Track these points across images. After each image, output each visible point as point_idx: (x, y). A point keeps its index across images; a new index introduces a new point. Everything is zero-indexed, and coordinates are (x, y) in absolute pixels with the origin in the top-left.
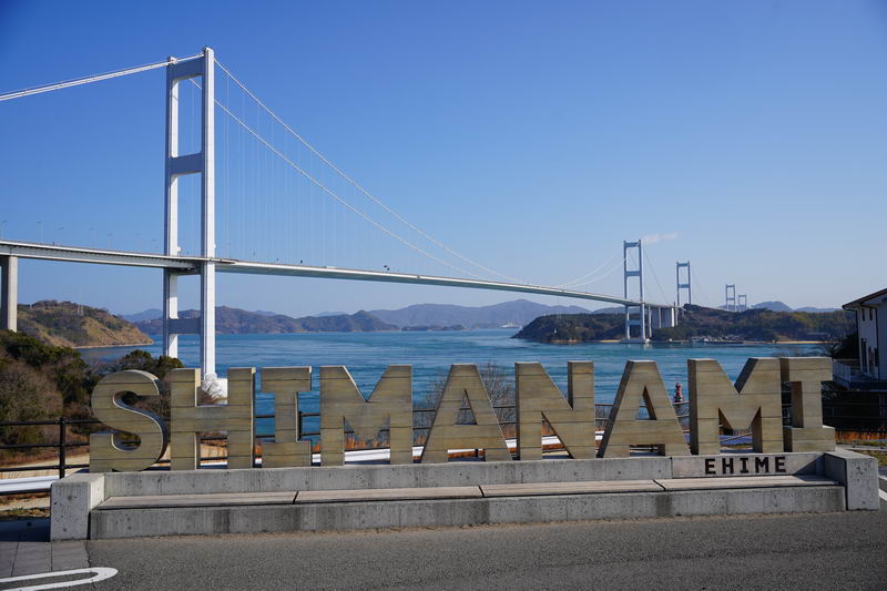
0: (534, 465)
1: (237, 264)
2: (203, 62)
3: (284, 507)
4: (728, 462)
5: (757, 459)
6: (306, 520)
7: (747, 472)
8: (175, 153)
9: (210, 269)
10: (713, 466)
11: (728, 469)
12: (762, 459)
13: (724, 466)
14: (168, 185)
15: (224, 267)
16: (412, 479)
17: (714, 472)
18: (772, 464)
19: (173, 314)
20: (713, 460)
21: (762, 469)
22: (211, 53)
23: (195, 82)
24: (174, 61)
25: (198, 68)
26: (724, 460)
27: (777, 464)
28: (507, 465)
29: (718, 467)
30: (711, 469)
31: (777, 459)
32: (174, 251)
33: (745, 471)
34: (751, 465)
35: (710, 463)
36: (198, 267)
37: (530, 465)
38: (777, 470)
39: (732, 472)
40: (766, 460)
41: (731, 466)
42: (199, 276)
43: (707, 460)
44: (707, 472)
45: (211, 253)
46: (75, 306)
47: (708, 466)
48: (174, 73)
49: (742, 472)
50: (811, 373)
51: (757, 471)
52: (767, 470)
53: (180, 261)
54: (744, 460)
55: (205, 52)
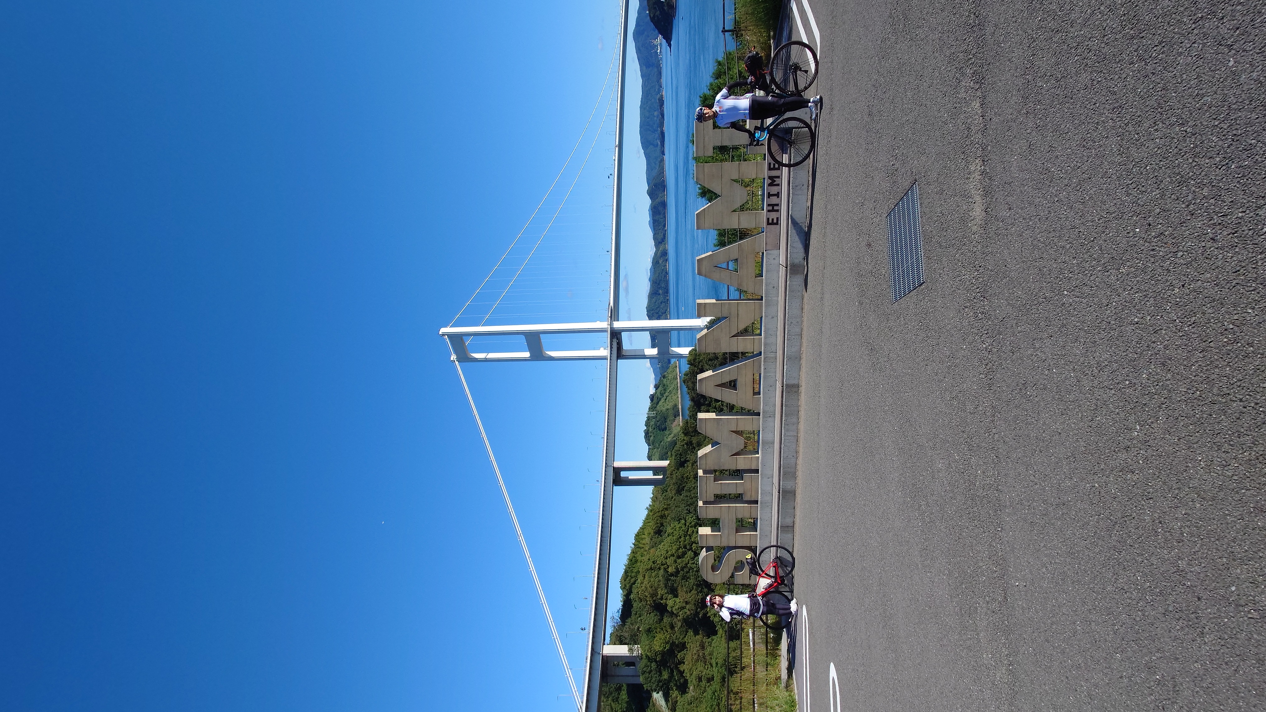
0: (765, 345)
1: (612, 304)
2: (451, 336)
3: (781, 498)
4: (771, 208)
5: (770, 185)
6: (789, 487)
7: (778, 193)
8: (527, 355)
9: (617, 325)
10: (773, 219)
11: (776, 208)
12: (770, 181)
14: (552, 359)
15: (615, 314)
16: (770, 419)
17: (777, 218)
19: (654, 352)
20: (768, 219)
21: (777, 181)
22: (443, 330)
23: (468, 341)
24: (453, 357)
25: (457, 339)
26: (769, 211)
28: (764, 362)
30: (775, 221)
31: (770, 169)
32: (604, 352)
33: (777, 195)
34: (774, 190)
35: (770, 221)
36: (616, 335)
37: (765, 347)
39: (777, 205)
40: (770, 178)
41: (773, 205)
42: (623, 333)
43: (768, 224)
44: (777, 224)
45: (604, 325)
46: (648, 418)
47: (773, 223)
48: (464, 358)
49: (778, 197)
50: (706, 139)
51: (778, 185)
53: (611, 348)
54: (769, 195)
55: (443, 335)
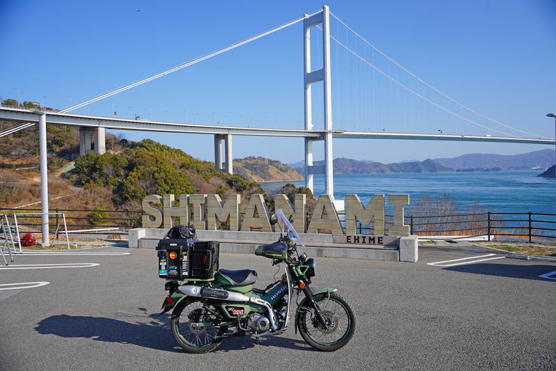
1: (345, 133)
2: (323, 14)
5: (370, 238)
8: (309, 71)
9: (330, 136)
11: (357, 241)
12: (372, 238)
14: (306, 89)
15: (337, 135)
16: (236, 236)
19: (310, 163)
20: (351, 237)
22: (327, 8)
23: (319, 27)
24: (307, 16)
25: (320, 19)
27: (379, 240)
32: (310, 127)
36: (323, 136)
40: (374, 238)
42: (323, 141)
43: (348, 237)
45: (330, 127)
46: (264, 159)
48: (307, 23)
49: (363, 242)
53: (313, 133)
54: (364, 238)
55: (324, 8)
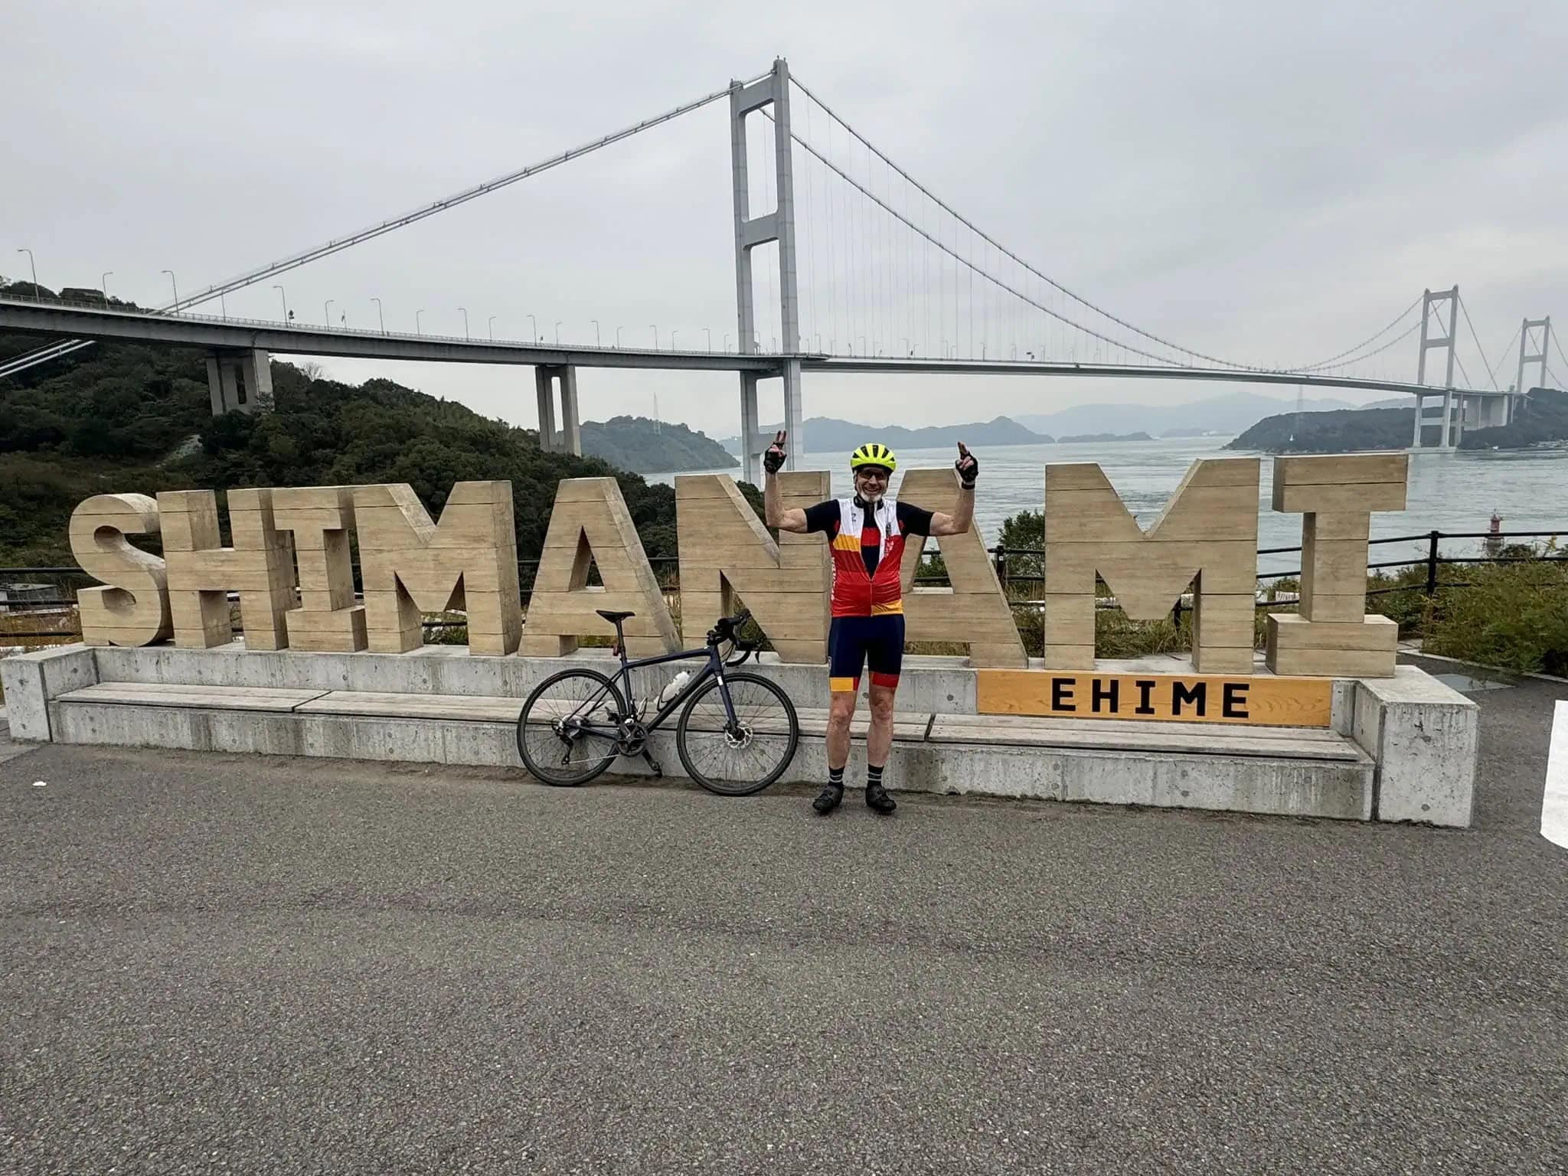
1: (830, 360)
4: (1105, 689)
6: (310, 741)
7: (1152, 711)
13: (1097, 695)
17: (1073, 708)
18: (1214, 701)
20: (1071, 682)
21: (1189, 709)
26: (1096, 683)
27: (1228, 700)
29: (1082, 696)
30: (1065, 701)
31: (1229, 688)
33: (1145, 709)
34: (1162, 698)
35: (1064, 688)
36: (780, 367)
38: (1228, 712)
39: (1114, 708)
40: (1200, 691)
41: (1113, 696)
43: (1057, 682)
44: (1057, 706)
47: (1057, 694)
51: (1177, 711)
52: (1201, 711)
53: (760, 359)
